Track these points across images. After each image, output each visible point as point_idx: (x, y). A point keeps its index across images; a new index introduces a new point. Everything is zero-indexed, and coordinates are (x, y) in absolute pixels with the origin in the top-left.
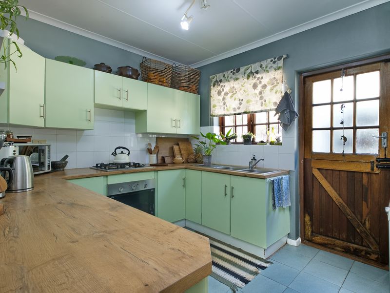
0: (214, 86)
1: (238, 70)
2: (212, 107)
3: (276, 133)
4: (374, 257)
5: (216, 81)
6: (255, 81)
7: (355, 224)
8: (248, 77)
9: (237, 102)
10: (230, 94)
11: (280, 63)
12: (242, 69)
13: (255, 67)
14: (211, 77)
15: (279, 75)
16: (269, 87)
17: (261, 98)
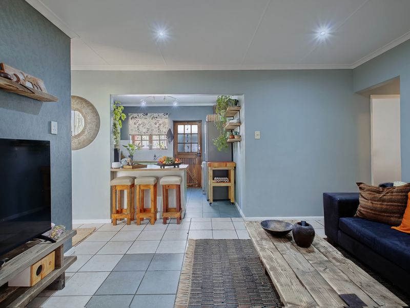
0: (132, 119)
1: (147, 114)
2: (130, 130)
3: (164, 144)
4: (197, 186)
5: (133, 117)
6: (155, 121)
7: (191, 176)
8: (152, 119)
9: (146, 130)
10: (142, 125)
11: (167, 116)
12: (149, 115)
13: (156, 115)
14: (129, 114)
15: (167, 121)
16: (162, 125)
17: (159, 129)
